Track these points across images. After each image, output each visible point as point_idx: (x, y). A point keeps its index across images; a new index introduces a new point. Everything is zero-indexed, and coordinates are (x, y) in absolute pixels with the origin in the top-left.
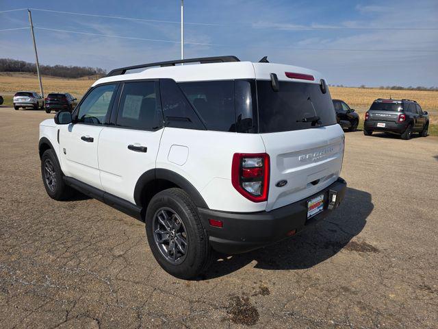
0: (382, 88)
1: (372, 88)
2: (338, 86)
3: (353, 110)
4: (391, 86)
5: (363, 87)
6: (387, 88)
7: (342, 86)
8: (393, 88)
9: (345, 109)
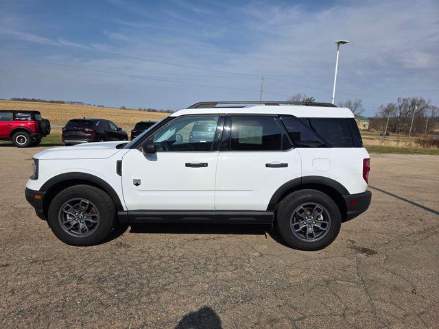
0: (140, 110)
1: (131, 110)
2: (99, 106)
3: (120, 129)
4: (147, 108)
5: (124, 108)
6: (144, 110)
7: (103, 106)
8: (149, 110)
9: (112, 127)
